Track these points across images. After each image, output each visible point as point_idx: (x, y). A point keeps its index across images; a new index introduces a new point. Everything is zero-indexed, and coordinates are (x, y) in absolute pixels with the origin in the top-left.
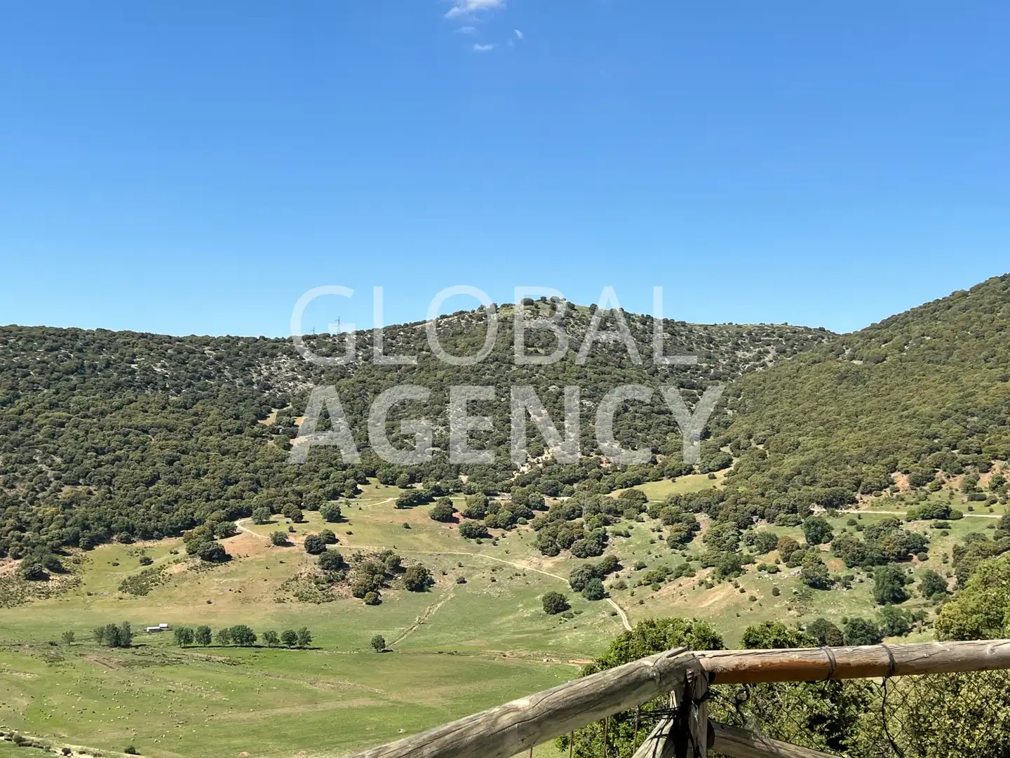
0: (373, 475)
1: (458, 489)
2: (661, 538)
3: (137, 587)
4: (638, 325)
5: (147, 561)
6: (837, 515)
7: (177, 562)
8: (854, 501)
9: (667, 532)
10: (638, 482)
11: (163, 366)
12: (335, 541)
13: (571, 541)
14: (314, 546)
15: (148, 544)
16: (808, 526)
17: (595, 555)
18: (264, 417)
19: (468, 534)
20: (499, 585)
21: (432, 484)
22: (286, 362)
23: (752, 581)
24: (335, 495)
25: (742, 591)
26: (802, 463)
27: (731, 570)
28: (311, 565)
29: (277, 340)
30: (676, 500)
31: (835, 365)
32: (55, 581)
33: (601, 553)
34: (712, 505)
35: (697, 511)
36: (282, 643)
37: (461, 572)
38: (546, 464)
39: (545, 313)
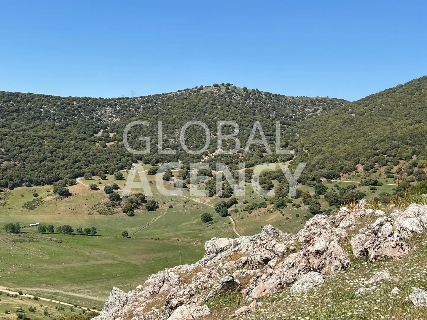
0: (141, 159)
3: (30, 206)
4: (264, 96)
5: (36, 195)
6: (331, 182)
7: (48, 196)
8: (339, 176)
10: (253, 165)
11: (55, 110)
12: (118, 188)
14: (108, 190)
15: (38, 187)
16: (317, 187)
17: (228, 197)
18: (97, 133)
20: (186, 209)
22: (108, 109)
23: (289, 211)
24: (122, 168)
25: (284, 215)
26: (321, 159)
27: (282, 205)
28: (106, 199)
29: (106, 100)
30: (265, 174)
31: (344, 116)
33: (230, 196)
34: (280, 177)
35: (274, 179)
36: (84, 233)
37: (172, 203)
38: (215, 157)
39: (223, 90)
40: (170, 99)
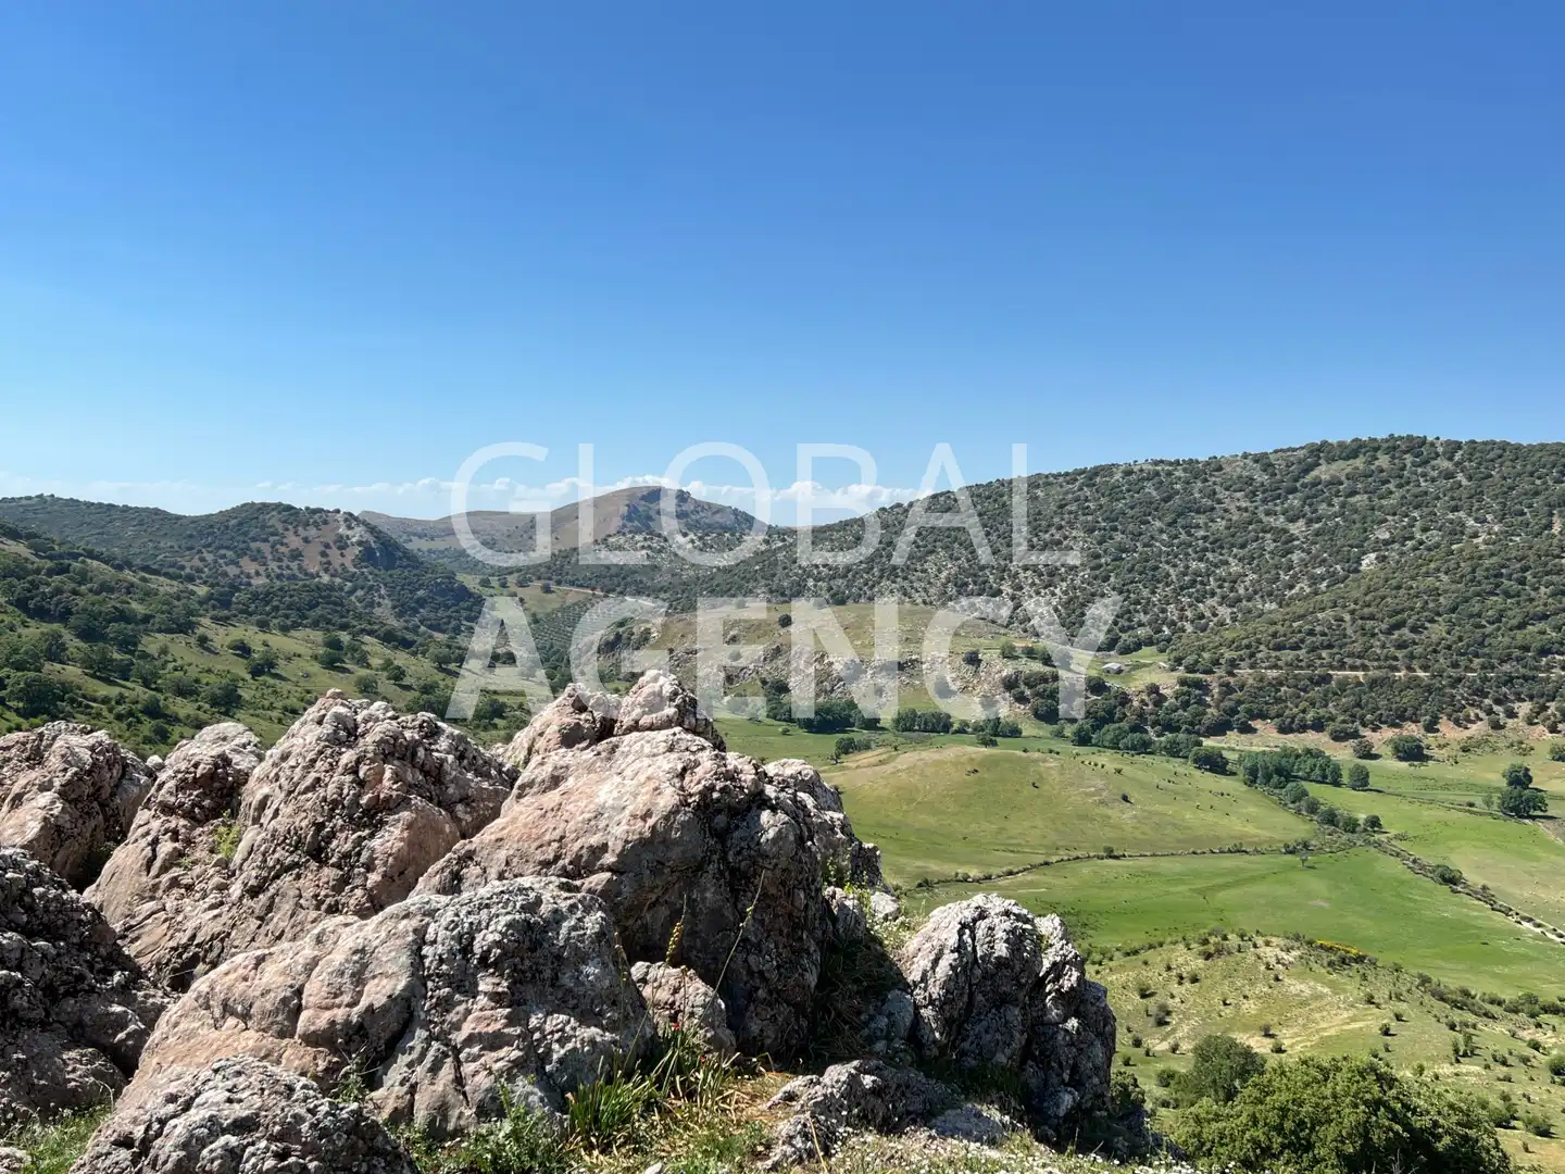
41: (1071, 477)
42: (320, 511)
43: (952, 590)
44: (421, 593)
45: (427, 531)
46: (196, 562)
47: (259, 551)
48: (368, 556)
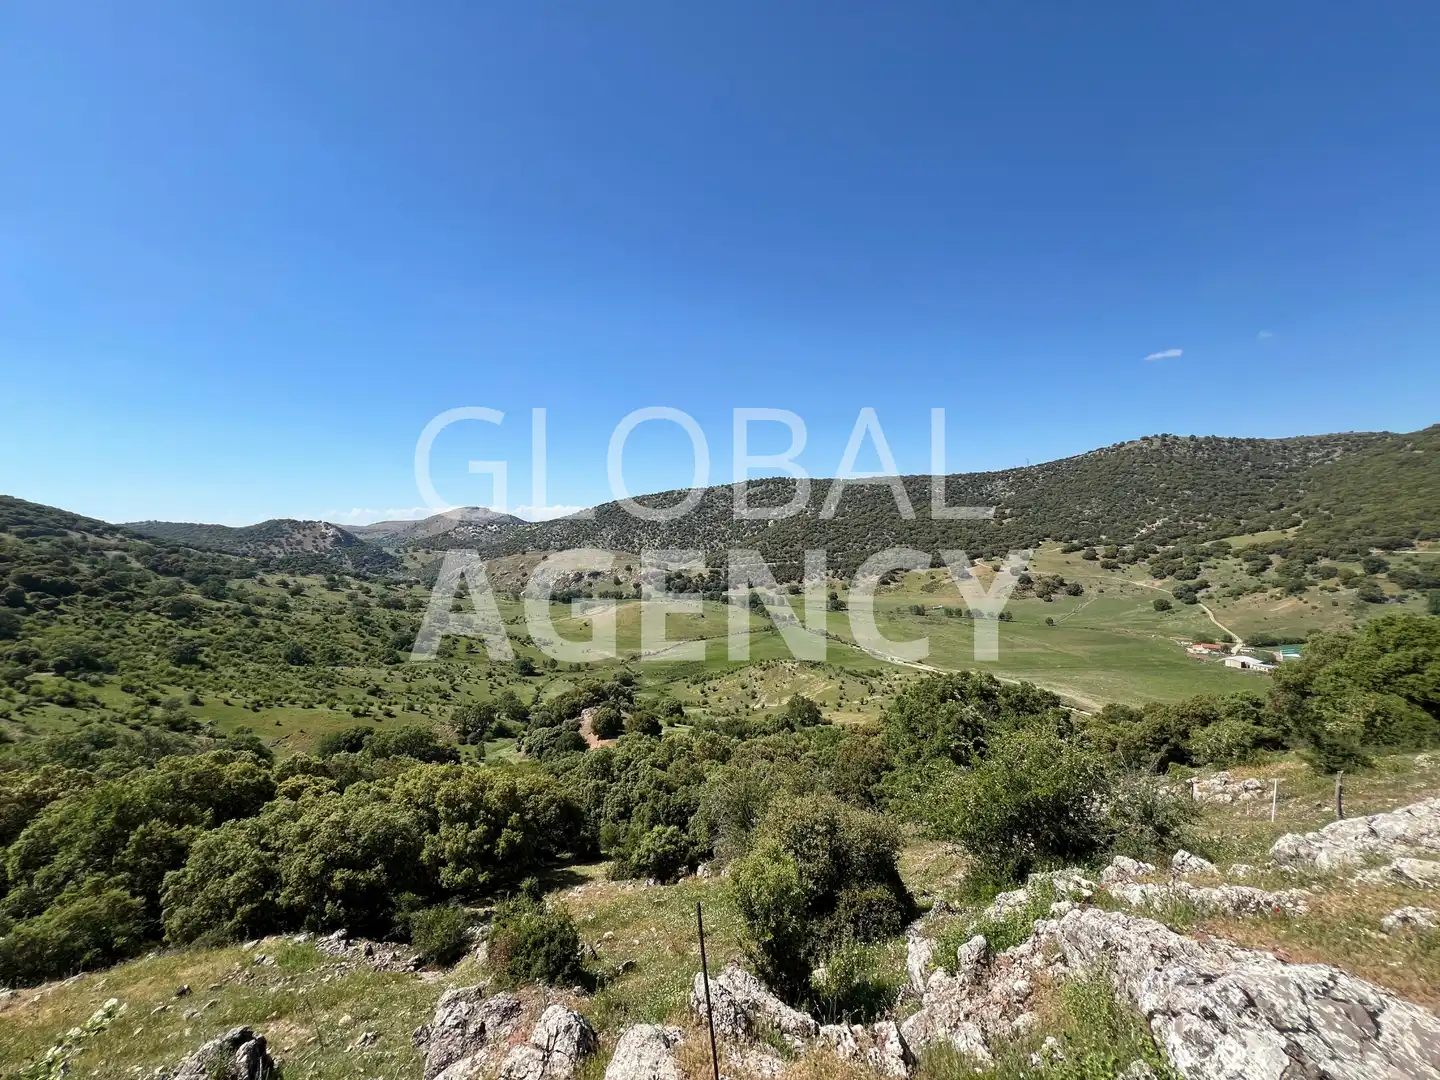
0: (1048, 536)
1: (1100, 542)
2: (1241, 569)
3: (930, 589)
4: (1226, 444)
5: (933, 578)
6: (1394, 555)
7: (947, 578)
8: (1412, 546)
9: (1246, 566)
10: (1225, 536)
13: (1174, 571)
16: (1365, 562)
17: (1191, 578)
19: (1106, 566)
20: (1125, 594)
21: (1083, 541)
22: (1000, 483)
23: (1315, 597)
24: (1027, 547)
25: (1306, 602)
26: (1363, 522)
27: (1297, 589)
29: (996, 473)
30: (1254, 547)
31: (1396, 455)
32: (893, 585)
33: (1195, 578)
34: (1283, 550)
35: (1271, 553)
37: (1100, 586)
38: (1158, 528)
39: (1157, 444)
40: (1077, 463)
41: (657, 496)
42: (311, 522)
43: (614, 543)
44: (365, 557)
45: (362, 531)
46: (244, 548)
47: (279, 542)
48: (337, 541)
